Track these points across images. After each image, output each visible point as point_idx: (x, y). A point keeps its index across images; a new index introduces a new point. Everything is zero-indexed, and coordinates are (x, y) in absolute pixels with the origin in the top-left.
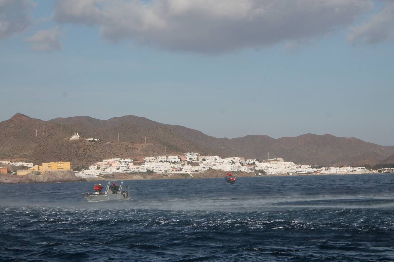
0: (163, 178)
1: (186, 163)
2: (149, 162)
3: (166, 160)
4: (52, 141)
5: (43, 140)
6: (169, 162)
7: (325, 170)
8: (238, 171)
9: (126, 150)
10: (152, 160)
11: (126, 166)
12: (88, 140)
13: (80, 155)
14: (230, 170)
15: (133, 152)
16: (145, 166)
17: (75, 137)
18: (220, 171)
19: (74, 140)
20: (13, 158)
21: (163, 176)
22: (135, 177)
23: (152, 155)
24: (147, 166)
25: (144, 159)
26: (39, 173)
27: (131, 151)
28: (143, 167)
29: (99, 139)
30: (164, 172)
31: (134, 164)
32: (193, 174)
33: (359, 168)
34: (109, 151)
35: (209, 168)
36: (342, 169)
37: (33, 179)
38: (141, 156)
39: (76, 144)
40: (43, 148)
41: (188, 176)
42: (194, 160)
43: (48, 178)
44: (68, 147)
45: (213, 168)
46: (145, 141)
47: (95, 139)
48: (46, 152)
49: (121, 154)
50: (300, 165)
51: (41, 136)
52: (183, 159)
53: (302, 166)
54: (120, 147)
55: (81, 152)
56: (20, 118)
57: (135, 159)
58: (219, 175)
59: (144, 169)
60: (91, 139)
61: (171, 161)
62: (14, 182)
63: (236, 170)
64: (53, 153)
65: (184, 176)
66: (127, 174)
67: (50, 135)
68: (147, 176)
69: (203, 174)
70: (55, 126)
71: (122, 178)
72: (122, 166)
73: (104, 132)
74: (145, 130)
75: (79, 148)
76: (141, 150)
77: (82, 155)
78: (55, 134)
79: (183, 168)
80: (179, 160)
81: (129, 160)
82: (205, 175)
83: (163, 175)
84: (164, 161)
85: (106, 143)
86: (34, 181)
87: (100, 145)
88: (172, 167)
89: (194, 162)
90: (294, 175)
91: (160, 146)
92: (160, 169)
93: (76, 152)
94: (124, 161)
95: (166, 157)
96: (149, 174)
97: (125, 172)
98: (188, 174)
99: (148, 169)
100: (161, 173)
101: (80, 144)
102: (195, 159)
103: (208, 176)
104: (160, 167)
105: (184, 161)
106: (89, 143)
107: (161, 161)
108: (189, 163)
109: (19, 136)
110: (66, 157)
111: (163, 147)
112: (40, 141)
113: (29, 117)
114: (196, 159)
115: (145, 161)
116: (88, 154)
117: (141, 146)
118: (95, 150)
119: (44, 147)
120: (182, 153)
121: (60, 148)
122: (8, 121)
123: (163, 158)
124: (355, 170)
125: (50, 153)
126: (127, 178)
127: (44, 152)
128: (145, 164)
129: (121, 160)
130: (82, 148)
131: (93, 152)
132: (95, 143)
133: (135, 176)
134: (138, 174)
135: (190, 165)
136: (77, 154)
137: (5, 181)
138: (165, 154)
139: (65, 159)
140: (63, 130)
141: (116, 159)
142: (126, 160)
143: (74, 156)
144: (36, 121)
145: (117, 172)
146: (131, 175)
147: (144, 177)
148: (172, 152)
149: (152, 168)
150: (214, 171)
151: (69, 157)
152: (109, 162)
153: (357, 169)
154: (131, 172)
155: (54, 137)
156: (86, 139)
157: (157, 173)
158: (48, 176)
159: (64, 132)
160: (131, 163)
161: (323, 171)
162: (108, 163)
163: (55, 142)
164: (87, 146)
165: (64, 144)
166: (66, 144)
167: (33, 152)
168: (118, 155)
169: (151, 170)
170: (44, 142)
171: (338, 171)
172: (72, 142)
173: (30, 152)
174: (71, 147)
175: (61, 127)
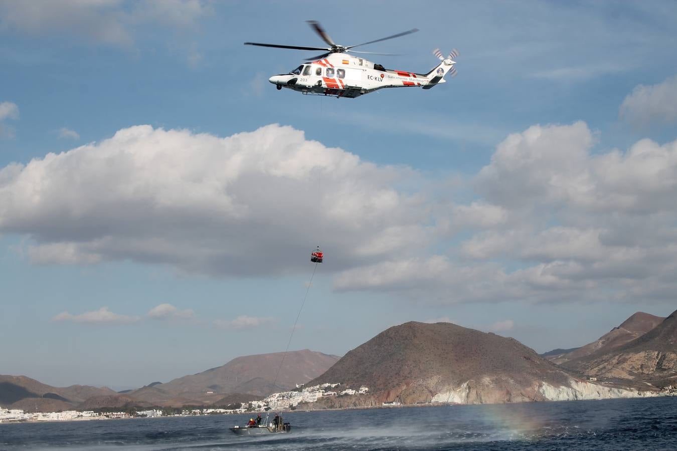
7: (43, 416)
33: (86, 412)
36: (64, 413)
50: (7, 410)
53: (12, 411)
90: (5, 423)
124: (82, 416)
153: (84, 414)
161: (40, 417)
171: (60, 416)
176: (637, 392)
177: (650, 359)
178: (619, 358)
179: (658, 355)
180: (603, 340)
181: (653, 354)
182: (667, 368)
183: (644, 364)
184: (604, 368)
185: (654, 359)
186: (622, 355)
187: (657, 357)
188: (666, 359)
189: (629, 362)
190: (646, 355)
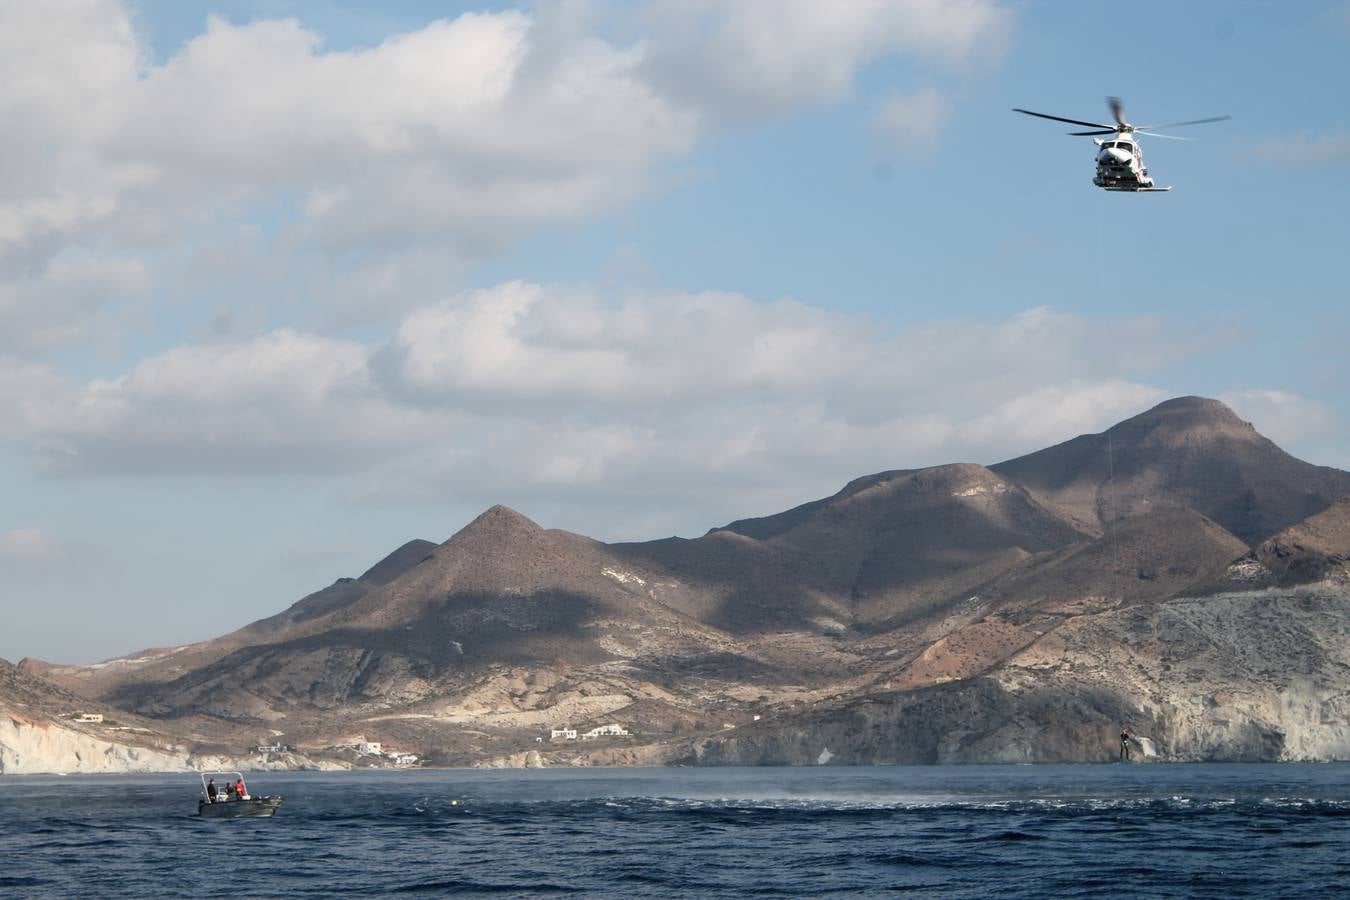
176: (188, 756)
177: (337, 667)
178: (262, 662)
179: (363, 657)
180: (297, 612)
181: (350, 656)
182: (373, 694)
183: (320, 680)
184: (219, 687)
185: (350, 669)
186: (273, 655)
187: (359, 664)
188: (380, 671)
189: (282, 676)
190: (331, 658)
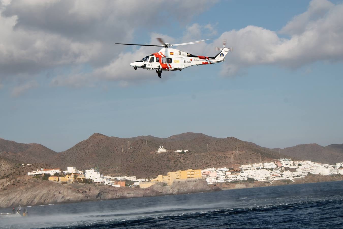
0: (265, 185)
1: (283, 168)
2: (246, 170)
3: (262, 167)
4: (139, 155)
5: (130, 155)
6: (267, 169)
8: (337, 174)
9: (218, 159)
10: (249, 167)
11: (224, 176)
12: (177, 151)
13: (172, 167)
14: (330, 174)
15: (226, 161)
16: (244, 174)
17: (162, 150)
18: (319, 175)
19: (163, 153)
20: (107, 173)
21: (265, 184)
22: (238, 186)
23: (247, 163)
24: (246, 174)
25: (240, 167)
26: (164, 185)
27: (223, 160)
28: (242, 176)
29: (187, 150)
30: (265, 179)
31: (232, 173)
32: (295, 180)
34: (200, 162)
35: (308, 173)
37: (160, 191)
38: (236, 164)
39: (165, 156)
40: (130, 163)
41: (290, 182)
42: (290, 166)
43: (179, 189)
44: (158, 160)
45: (312, 173)
46: (236, 149)
47: (184, 151)
48: (136, 167)
49: (213, 164)
51: (127, 151)
52: (279, 165)
54: (211, 157)
55: (171, 165)
56: (98, 137)
57: (230, 168)
58: (320, 180)
59: (244, 177)
60: (180, 151)
61: (268, 168)
62: (138, 196)
63: (335, 173)
64: (143, 167)
65: (286, 182)
66: (229, 183)
67: (135, 150)
68: (248, 184)
69: (304, 180)
70: (139, 141)
71: (224, 188)
72: (220, 175)
73: (180, 145)
74: (217, 142)
75: (169, 160)
76: (234, 158)
77: (173, 167)
78: (140, 148)
79: (283, 174)
80: (276, 166)
81: (225, 169)
82: (306, 180)
83: (265, 182)
84: (261, 168)
85: (196, 154)
86: (161, 193)
87: (190, 156)
88: (271, 173)
89: (290, 167)
91: (253, 154)
92: (260, 177)
93: (167, 165)
94: (220, 171)
95: (262, 164)
96: (250, 182)
97: (225, 181)
98: (290, 181)
99: (248, 177)
100: (263, 180)
101: (170, 156)
102: (290, 164)
103: (309, 181)
104: (259, 174)
105: (281, 167)
106: (178, 154)
107: (258, 169)
108: (286, 169)
109: (100, 154)
110: (157, 170)
111: (256, 154)
112: (126, 156)
113: (106, 136)
114: (292, 165)
115: (241, 169)
116: (179, 165)
117: (233, 155)
118: (186, 161)
119: (131, 161)
120: (275, 159)
121: (150, 162)
122: (86, 141)
123: (260, 165)
125: (141, 167)
126: (230, 188)
127: (134, 166)
128: (243, 172)
129: (217, 169)
130: (172, 160)
131: (184, 164)
132: (184, 155)
133: (237, 184)
134: (239, 182)
135: (288, 170)
136: (168, 166)
137: (128, 195)
138: (260, 161)
139: (156, 172)
140: (147, 144)
141: (211, 169)
142: (222, 169)
143: (165, 168)
144: (115, 139)
145: (218, 182)
146: (233, 184)
147: (246, 186)
148: (266, 159)
149: (252, 176)
150: (314, 175)
151: (160, 169)
152: (205, 172)
154: (232, 181)
155: (139, 152)
156: (175, 151)
157: (258, 181)
158: (178, 187)
159: (149, 146)
160: (228, 171)
162: (203, 173)
163: (142, 156)
164: (177, 158)
165: (153, 157)
166: (155, 157)
167: (121, 168)
168: (210, 165)
169: (251, 178)
170: (130, 157)
172: (161, 154)
173: (118, 168)
174: (161, 160)
175: (145, 141)
